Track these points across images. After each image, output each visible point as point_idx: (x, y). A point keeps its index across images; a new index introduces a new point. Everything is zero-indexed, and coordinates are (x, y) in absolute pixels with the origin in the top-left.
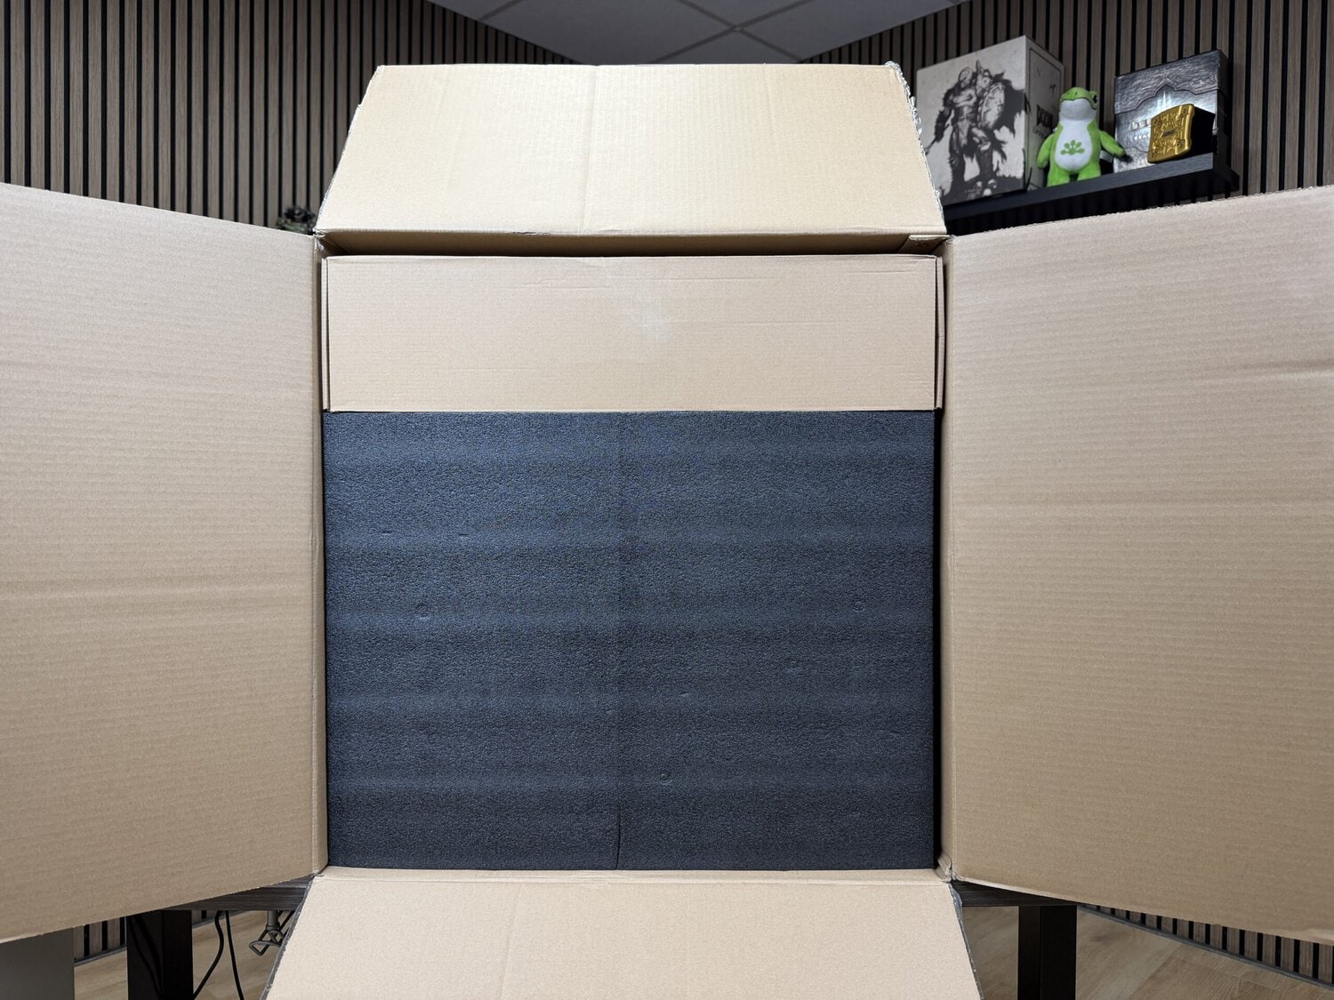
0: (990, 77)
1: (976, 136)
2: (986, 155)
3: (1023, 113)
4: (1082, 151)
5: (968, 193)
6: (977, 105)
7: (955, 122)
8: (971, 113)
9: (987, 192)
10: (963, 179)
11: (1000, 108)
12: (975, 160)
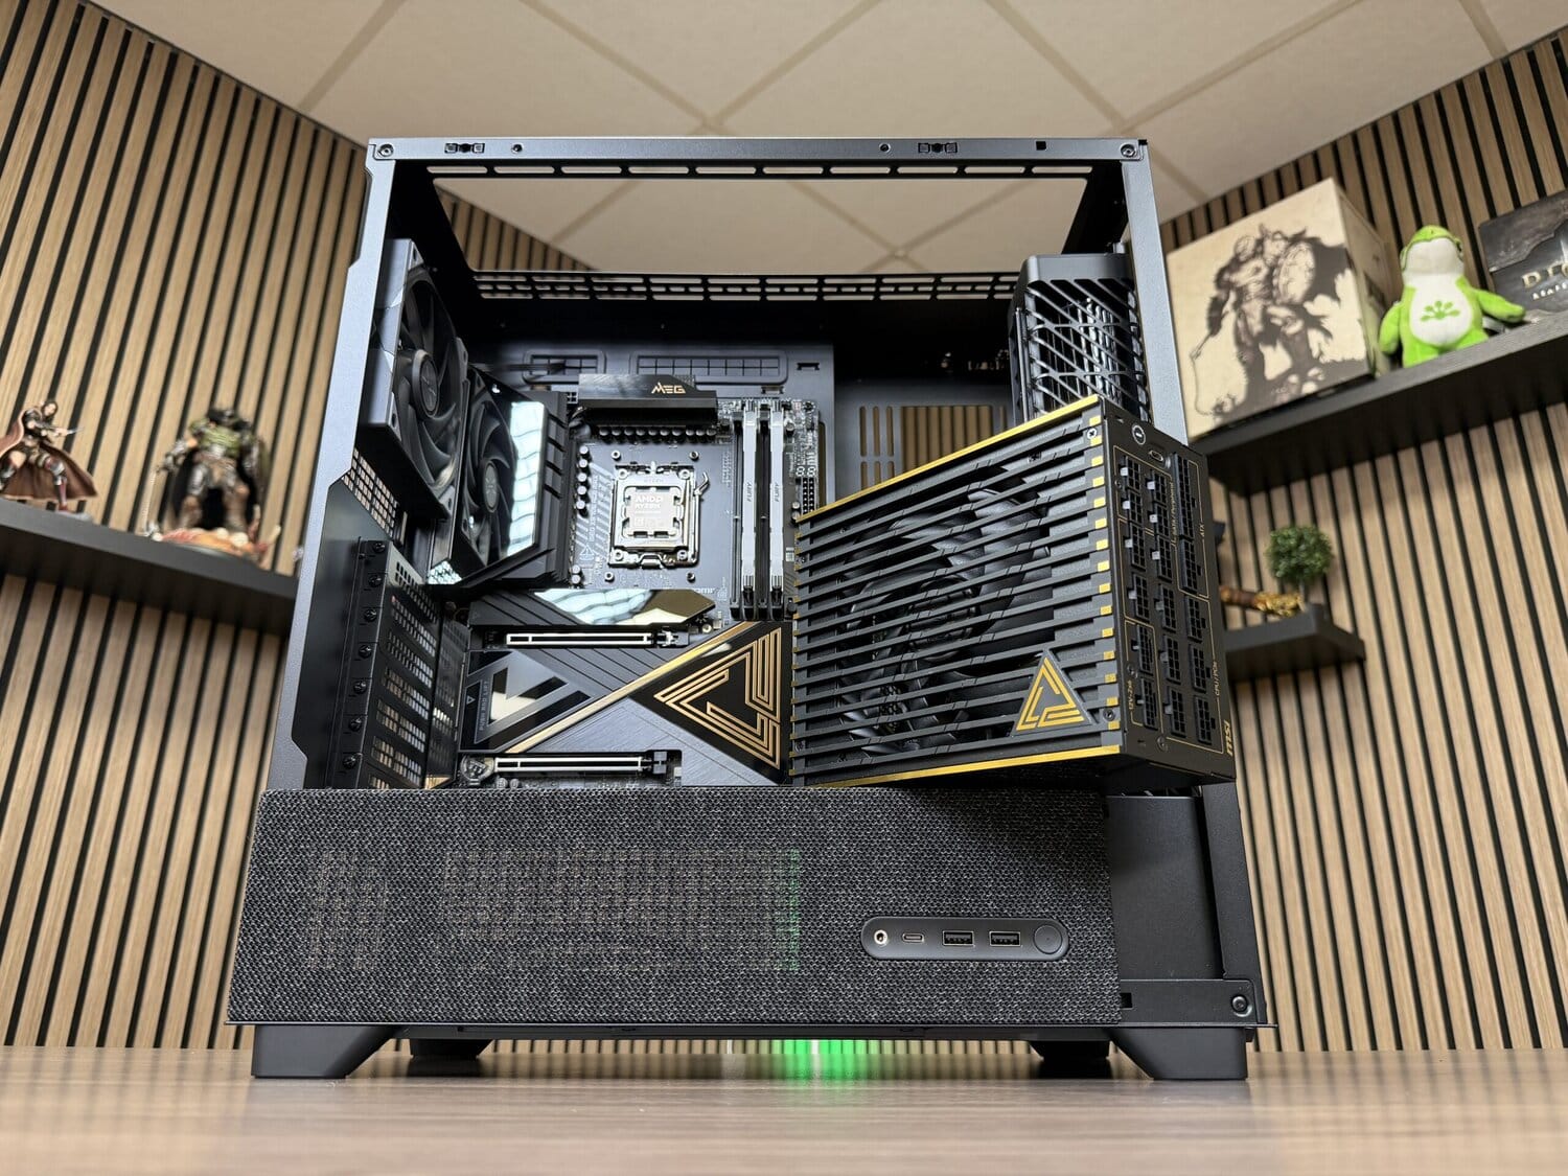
0: (1285, 239)
1: (1275, 316)
2: (1297, 338)
3: (1348, 273)
4: (1455, 313)
5: (1275, 397)
6: (1270, 277)
7: (1237, 305)
8: (1264, 289)
9: (1310, 388)
10: (1264, 378)
11: (1308, 274)
12: (1280, 348)
